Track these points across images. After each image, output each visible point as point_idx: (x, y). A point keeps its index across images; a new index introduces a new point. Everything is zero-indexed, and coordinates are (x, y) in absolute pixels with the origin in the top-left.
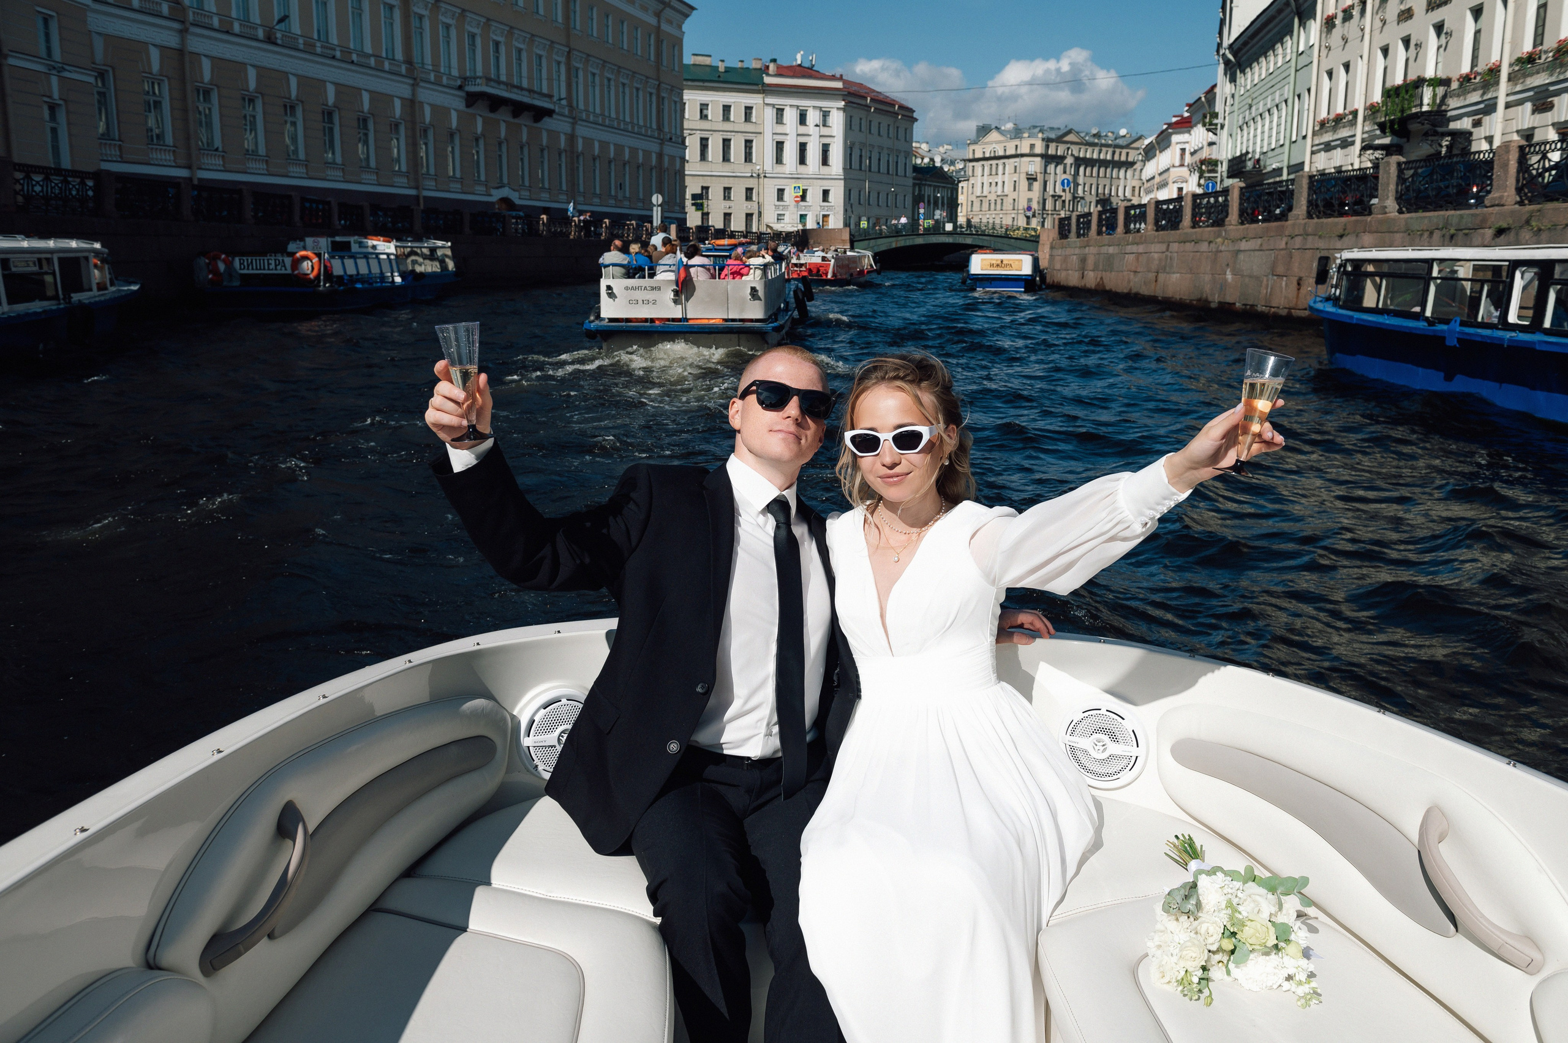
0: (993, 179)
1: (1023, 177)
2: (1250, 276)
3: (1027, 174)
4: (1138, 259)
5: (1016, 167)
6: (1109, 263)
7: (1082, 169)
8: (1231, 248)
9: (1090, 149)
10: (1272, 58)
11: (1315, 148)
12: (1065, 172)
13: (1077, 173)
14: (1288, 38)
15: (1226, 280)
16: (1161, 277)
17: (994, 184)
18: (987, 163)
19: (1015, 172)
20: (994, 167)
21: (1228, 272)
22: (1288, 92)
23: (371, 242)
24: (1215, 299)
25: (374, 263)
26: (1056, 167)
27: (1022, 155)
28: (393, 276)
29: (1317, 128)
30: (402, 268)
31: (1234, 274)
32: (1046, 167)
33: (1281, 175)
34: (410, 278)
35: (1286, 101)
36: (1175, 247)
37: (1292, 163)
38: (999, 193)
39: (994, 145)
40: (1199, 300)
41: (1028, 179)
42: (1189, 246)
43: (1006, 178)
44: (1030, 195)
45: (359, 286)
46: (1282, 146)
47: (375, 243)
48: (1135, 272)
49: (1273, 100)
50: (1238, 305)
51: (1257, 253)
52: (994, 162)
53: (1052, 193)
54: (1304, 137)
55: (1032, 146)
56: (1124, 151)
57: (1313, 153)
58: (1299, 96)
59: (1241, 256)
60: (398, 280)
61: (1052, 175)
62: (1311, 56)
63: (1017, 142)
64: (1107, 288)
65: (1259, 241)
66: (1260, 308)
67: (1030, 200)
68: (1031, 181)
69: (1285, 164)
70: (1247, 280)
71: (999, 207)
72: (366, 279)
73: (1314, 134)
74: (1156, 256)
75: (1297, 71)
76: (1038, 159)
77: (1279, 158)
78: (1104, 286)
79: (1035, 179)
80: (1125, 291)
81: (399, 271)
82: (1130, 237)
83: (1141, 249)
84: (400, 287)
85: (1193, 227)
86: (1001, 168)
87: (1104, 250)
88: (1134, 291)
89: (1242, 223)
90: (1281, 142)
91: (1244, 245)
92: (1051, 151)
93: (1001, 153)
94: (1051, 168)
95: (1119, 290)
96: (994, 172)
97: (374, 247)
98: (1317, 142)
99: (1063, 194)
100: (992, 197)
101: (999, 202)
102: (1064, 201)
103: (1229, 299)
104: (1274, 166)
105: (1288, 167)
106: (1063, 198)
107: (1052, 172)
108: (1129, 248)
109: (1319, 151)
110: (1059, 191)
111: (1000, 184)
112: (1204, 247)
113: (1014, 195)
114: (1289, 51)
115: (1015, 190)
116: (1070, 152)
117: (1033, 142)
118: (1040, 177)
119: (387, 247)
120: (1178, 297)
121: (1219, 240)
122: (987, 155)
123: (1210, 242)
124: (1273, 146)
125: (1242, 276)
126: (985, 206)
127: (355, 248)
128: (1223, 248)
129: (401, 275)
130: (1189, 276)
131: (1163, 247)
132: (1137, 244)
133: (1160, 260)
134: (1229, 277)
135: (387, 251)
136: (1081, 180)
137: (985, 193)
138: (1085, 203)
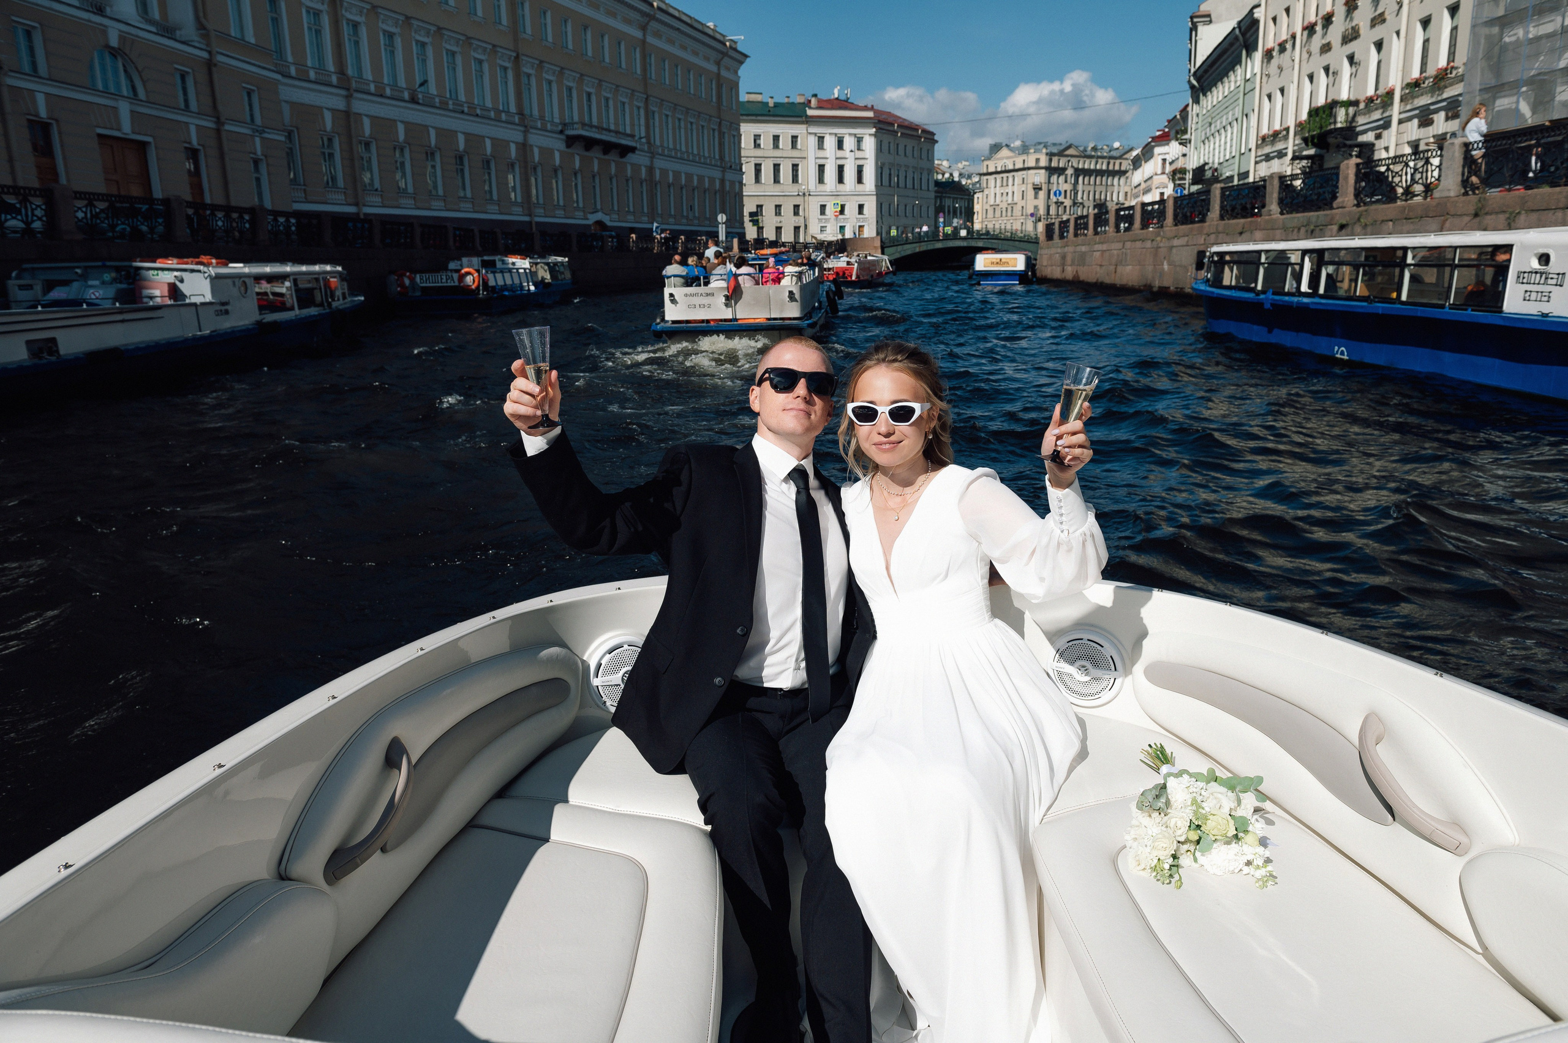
0: (1004, 190)
1: (1030, 187)
2: (1180, 266)
3: (1034, 184)
4: (1102, 255)
5: (1023, 179)
6: (1082, 259)
7: (1081, 179)
8: (1167, 245)
9: (1088, 161)
10: (1227, 85)
11: (1258, 159)
12: (1066, 182)
13: (1077, 182)
14: (1238, 67)
15: (1163, 269)
16: (1119, 268)
17: (1005, 194)
18: (999, 177)
19: (1023, 183)
20: (1005, 179)
21: (1165, 263)
22: (1238, 112)
23: (511, 260)
24: (1157, 284)
25: (515, 276)
26: (1058, 177)
27: (1029, 168)
28: (528, 285)
29: (1259, 142)
30: (535, 279)
31: (1169, 265)
32: (1049, 178)
33: (1233, 182)
34: (541, 286)
35: (1237, 120)
36: (1128, 244)
37: (1242, 171)
38: (1010, 201)
39: (1005, 161)
40: (1145, 286)
41: (1034, 189)
42: (1138, 244)
43: (1016, 189)
44: (1036, 202)
45: (506, 293)
46: (1234, 157)
47: (514, 260)
48: (1101, 266)
49: (1227, 119)
50: (1172, 288)
51: (1185, 248)
52: (1005, 175)
53: (1055, 200)
54: (1250, 150)
55: (1038, 160)
56: (1118, 162)
57: (1256, 163)
58: (1247, 115)
59: (1174, 251)
60: (532, 288)
61: (1055, 185)
62: (1254, 83)
63: (1024, 157)
64: (1081, 279)
65: (1186, 239)
66: (1188, 290)
67: (1036, 207)
68: (1037, 190)
69: (1236, 173)
70: (1178, 269)
71: (1009, 214)
72: (512, 288)
73: (1257, 147)
74: (1115, 252)
75: (1245, 94)
76: (1043, 171)
77: (1231, 168)
78: (1079, 277)
79: (1040, 189)
80: (1094, 281)
81: (533, 282)
82: (1097, 238)
83: (1104, 247)
84: (534, 294)
85: (1142, 229)
86: (1010, 180)
87: (1079, 249)
88: (1100, 280)
89: (1176, 225)
90: (1233, 154)
91: (1176, 242)
92: (1054, 164)
93: (1011, 167)
94: (1054, 178)
95: (1089, 280)
96: (1005, 184)
97: (513, 264)
98: (1259, 153)
99: (1064, 200)
100: (1004, 205)
101: (1010, 209)
102: (1065, 207)
103: (1166, 284)
104: (1227, 174)
105: (1239, 175)
106: (1065, 204)
107: (1055, 182)
108: (1097, 247)
109: (1261, 161)
111: (1010, 194)
112: (1148, 244)
113: (1023, 203)
114: (1239, 78)
115: (1023, 199)
116: (1070, 164)
117: (1038, 157)
118: (1044, 187)
119: (523, 264)
120: (1130, 284)
121: (1159, 239)
122: (999, 169)
123: (1153, 240)
124: (1227, 158)
125: (1175, 266)
126: (998, 214)
127: (499, 265)
128: (1161, 245)
129: (534, 284)
130: (1138, 267)
131: (1120, 245)
132: (1102, 243)
133: (1118, 255)
134: (1166, 267)
135: (524, 266)
136: (1080, 187)
137: (998, 202)
138: (1084, 207)
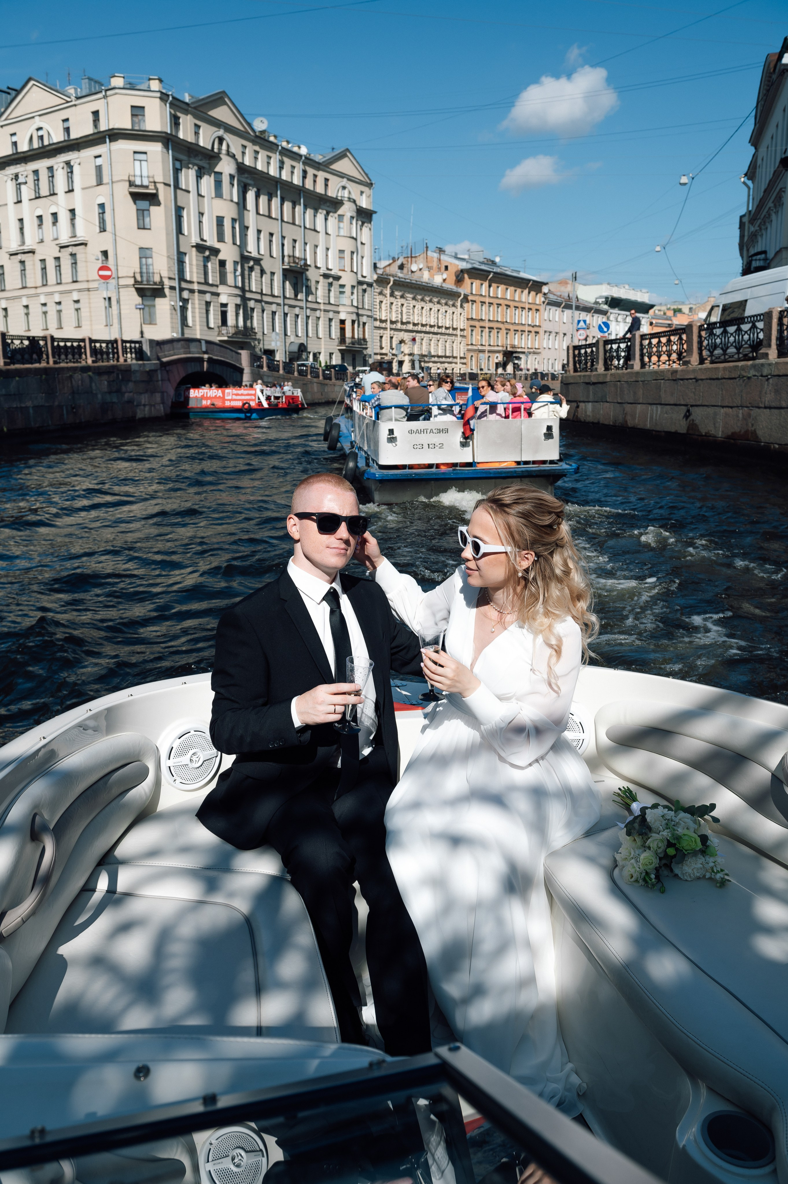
0: (45, 208)
1: (122, 192)
3: (131, 184)
5: (99, 169)
7: (251, 195)
9: (263, 155)
12: (219, 194)
13: (242, 205)
17: (48, 220)
18: (25, 170)
19: (100, 182)
20: (44, 176)
26: (199, 177)
27: (114, 135)
32: (177, 172)
38: (65, 238)
39: (38, 122)
41: (136, 197)
43: (78, 200)
44: (145, 239)
52: (42, 165)
53: (195, 239)
55: (137, 111)
56: (322, 175)
61: (193, 196)
63: (97, 104)
67: (144, 253)
68: (144, 204)
71: (67, 276)
76: (155, 148)
79: (153, 199)
86: (60, 176)
92: (185, 133)
93: (57, 136)
94: (188, 176)
96: (44, 190)
99: (217, 245)
100: (49, 252)
101: (66, 263)
102: (222, 263)
106: (221, 256)
107: (192, 187)
110: (211, 241)
111: (64, 218)
113: (105, 242)
115: (103, 229)
116: (224, 147)
117: (138, 102)
118: (165, 194)
122: (23, 147)
126: (34, 276)
136: (251, 219)
137: (30, 242)
138: (263, 272)
